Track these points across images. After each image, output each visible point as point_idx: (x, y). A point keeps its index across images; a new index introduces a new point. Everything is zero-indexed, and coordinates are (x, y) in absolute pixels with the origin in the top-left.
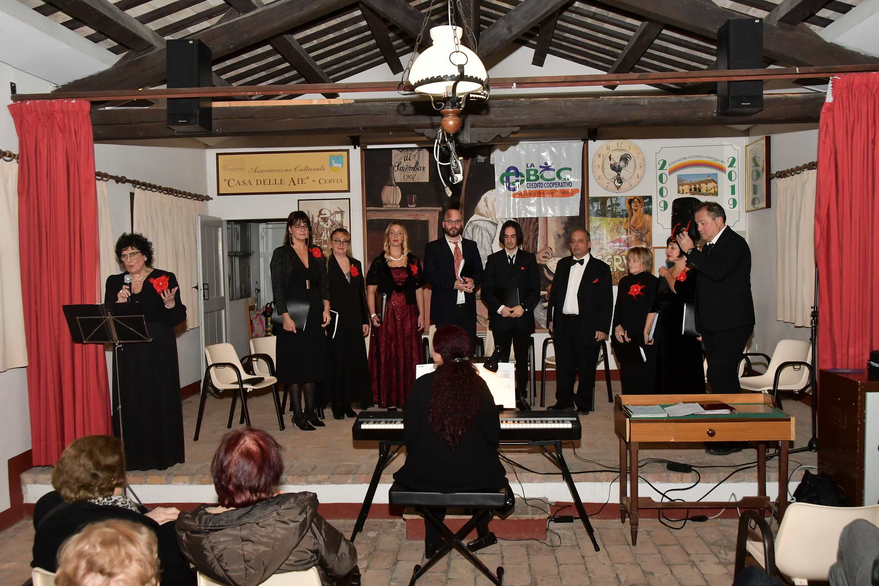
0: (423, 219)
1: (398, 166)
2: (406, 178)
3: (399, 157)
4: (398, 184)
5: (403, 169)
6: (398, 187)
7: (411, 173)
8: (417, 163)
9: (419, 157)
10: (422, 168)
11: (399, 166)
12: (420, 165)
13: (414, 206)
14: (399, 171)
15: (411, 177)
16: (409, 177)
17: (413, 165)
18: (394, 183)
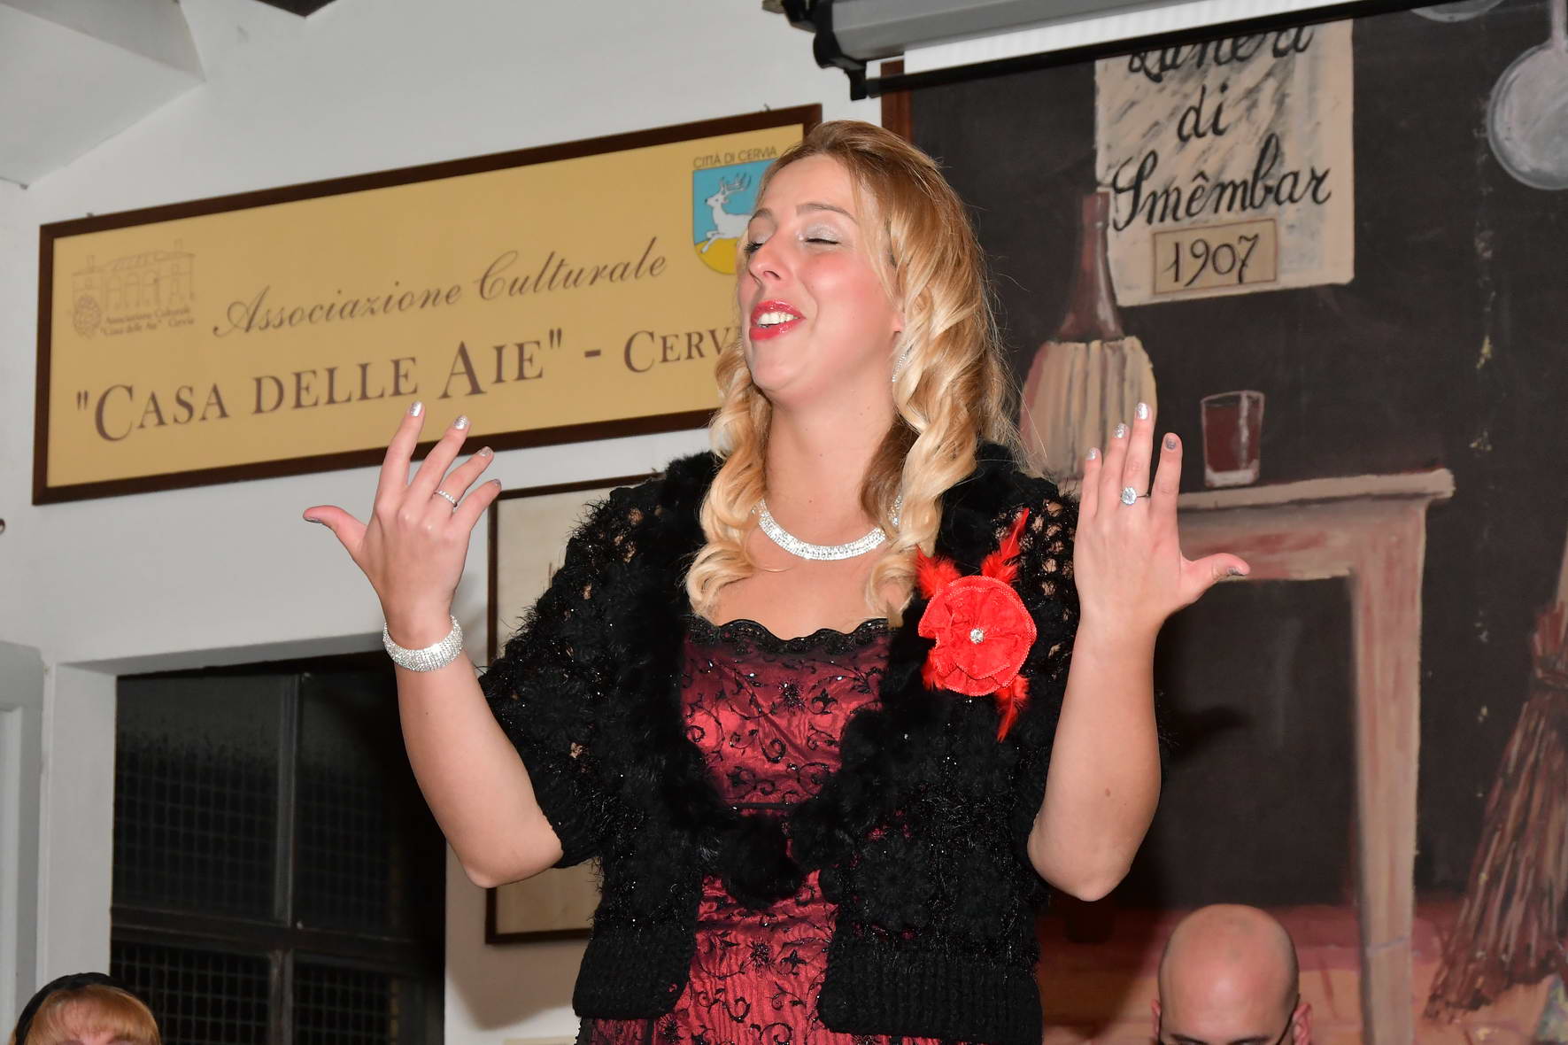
0: (1309, 567)
1: (1136, 186)
2: (1189, 266)
3: (1137, 123)
4: (1134, 320)
5: (1168, 205)
6: (1132, 344)
7: (1224, 224)
8: (1270, 148)
9: (1280, 101)
10: (1305, 178)
11: (1146, 188)
12: (1294, 158)
13: (1245, 475)
14: (1141, 219)
15: (1224, 260)
16: (1210, 256)
17: (1240, 170)
18: (1105, 313)
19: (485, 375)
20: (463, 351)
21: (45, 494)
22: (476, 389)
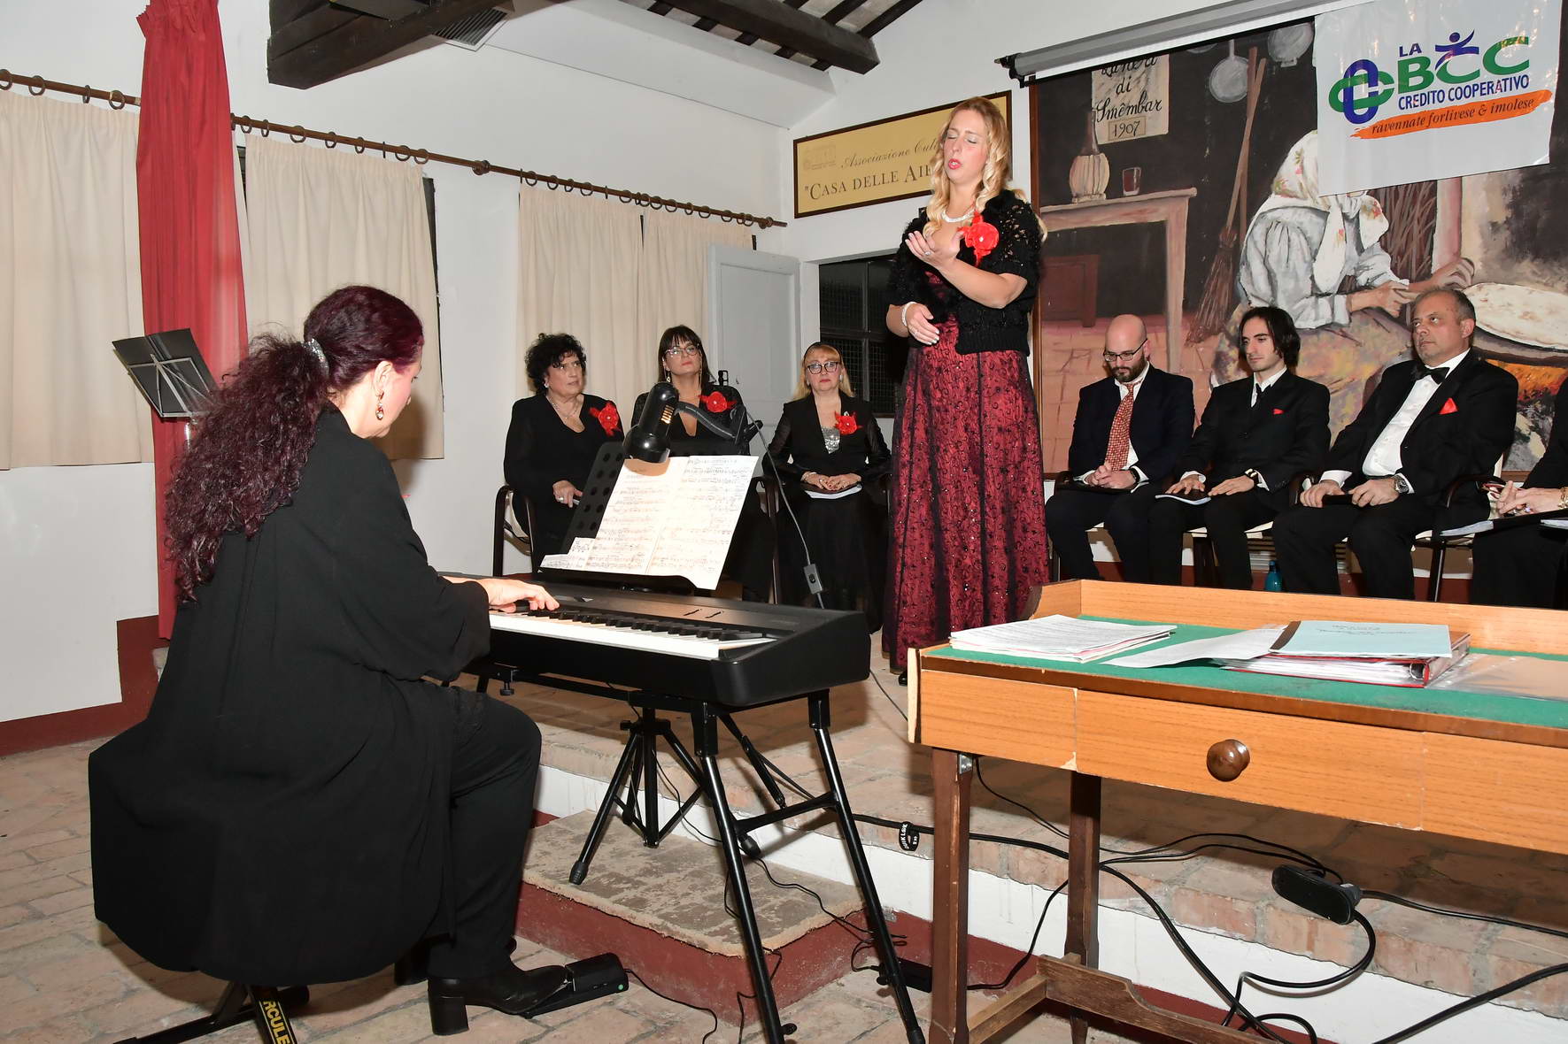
0: (1154, 219)
1: (1104, 109)
2: (1119, 131)
3: (1105, 89)
4: (1102, 148)
5: (1114, 114)
6: (1102, 155)
7: (1130, 118)
8: (1144, 95)
9: (1147, 80)
10: (1154, 103)
11: (1107, 109)
12: (1151, 97)
13: (1135, 192)
14: (1105, 118)
15: (1130, 129)
16: (1126, 128)
17: (1135, 102)
18: (1094, 147)
19: (917, 174)
20: (911, 168)
21: (798, 216)
22: (914, 179)
